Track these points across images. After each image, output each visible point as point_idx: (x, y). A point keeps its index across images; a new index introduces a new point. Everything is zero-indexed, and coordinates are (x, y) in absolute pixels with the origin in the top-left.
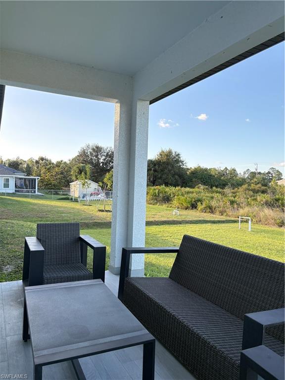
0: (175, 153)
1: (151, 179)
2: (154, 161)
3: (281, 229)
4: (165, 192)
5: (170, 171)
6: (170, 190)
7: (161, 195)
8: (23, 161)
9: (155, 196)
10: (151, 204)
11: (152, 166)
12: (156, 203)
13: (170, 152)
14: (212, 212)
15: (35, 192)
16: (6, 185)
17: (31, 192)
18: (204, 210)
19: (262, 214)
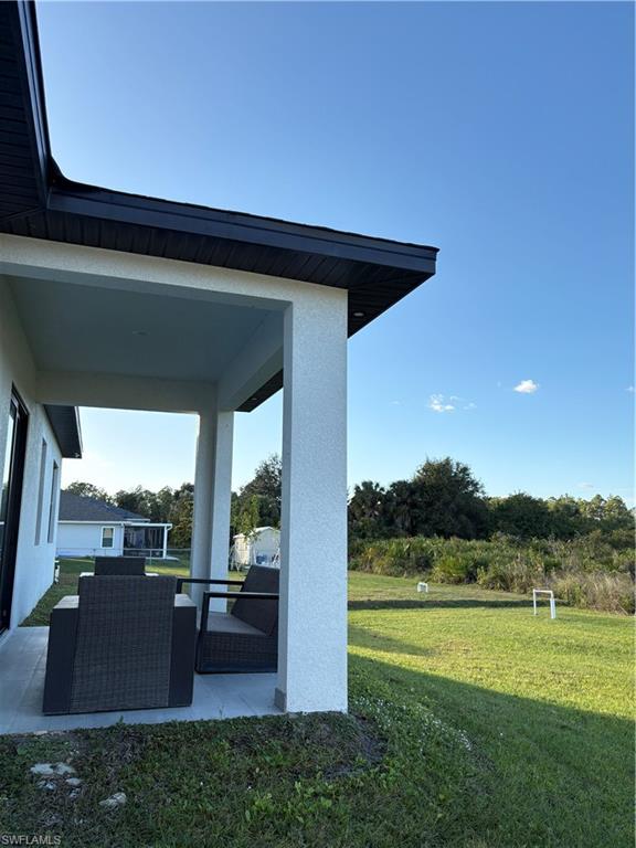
0: (458, 464)
1: (407, 524)
2: (410, 484)
3: (630, 618)
4: (423, 549)
5: (446, 504)
6: (433, 544)
7: (413, 555)
8: (150, 493)
9: (401, 557)
10: (391, 575)
11: (406, 494)
12: (401, 573)
13: (446, 466)
14: (507, 588)
15: (161, 555)
16: (107, 542)
17: (154, 555)
18: (490, 585)
19: (598, 588)
